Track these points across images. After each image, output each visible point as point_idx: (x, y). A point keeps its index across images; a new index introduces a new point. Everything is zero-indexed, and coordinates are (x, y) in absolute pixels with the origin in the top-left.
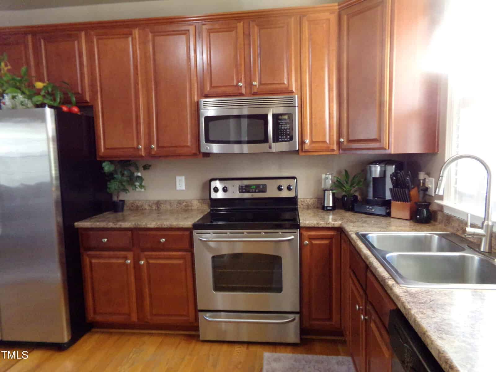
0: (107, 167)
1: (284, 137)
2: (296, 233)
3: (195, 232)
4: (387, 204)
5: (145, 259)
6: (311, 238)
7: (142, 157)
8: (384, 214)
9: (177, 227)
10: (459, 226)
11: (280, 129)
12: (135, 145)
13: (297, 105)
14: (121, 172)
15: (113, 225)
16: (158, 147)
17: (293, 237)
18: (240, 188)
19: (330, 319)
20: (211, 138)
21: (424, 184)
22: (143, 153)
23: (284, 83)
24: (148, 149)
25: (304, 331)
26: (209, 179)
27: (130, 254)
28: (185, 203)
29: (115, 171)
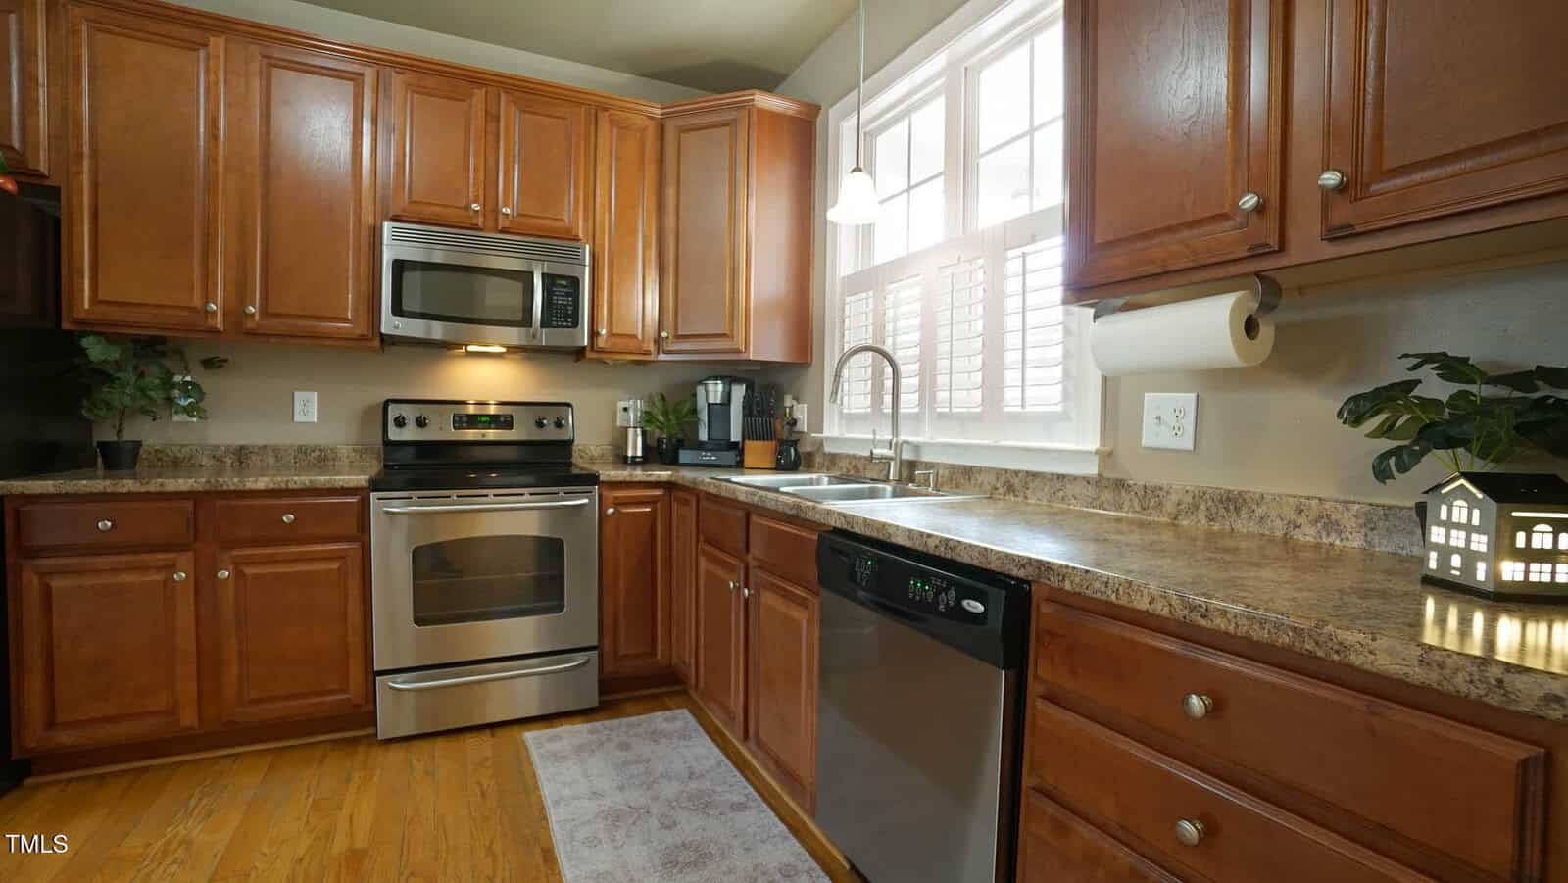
0: (96, 350)
1: (563, 319)
2: (590, 492)
3: (374, 495)
4: (737, 448)
5: (231, 568)
6: (619, 503)
7: (214, 331)
8: (733, 463)
9: (328, 486)
10: (850, 463)
11: (554, 304)
12: (197, 302)
13: (587, 263)
14: (136, 368)
15: (138, 484)
16: (264, 312)
17: (586, 501)
18: (457, 419)
19: (653, 653)
20: (405, 307)
21: (790, 414)
22: (218, 323)
23: (563, 220)
24: (235, 314)
25: (606, 686)
26: (385, 399)
27: (185, 559)
28: (317, 453)
29: (118, 365)
